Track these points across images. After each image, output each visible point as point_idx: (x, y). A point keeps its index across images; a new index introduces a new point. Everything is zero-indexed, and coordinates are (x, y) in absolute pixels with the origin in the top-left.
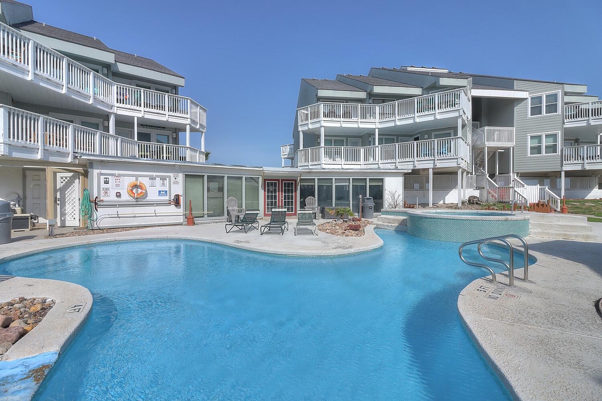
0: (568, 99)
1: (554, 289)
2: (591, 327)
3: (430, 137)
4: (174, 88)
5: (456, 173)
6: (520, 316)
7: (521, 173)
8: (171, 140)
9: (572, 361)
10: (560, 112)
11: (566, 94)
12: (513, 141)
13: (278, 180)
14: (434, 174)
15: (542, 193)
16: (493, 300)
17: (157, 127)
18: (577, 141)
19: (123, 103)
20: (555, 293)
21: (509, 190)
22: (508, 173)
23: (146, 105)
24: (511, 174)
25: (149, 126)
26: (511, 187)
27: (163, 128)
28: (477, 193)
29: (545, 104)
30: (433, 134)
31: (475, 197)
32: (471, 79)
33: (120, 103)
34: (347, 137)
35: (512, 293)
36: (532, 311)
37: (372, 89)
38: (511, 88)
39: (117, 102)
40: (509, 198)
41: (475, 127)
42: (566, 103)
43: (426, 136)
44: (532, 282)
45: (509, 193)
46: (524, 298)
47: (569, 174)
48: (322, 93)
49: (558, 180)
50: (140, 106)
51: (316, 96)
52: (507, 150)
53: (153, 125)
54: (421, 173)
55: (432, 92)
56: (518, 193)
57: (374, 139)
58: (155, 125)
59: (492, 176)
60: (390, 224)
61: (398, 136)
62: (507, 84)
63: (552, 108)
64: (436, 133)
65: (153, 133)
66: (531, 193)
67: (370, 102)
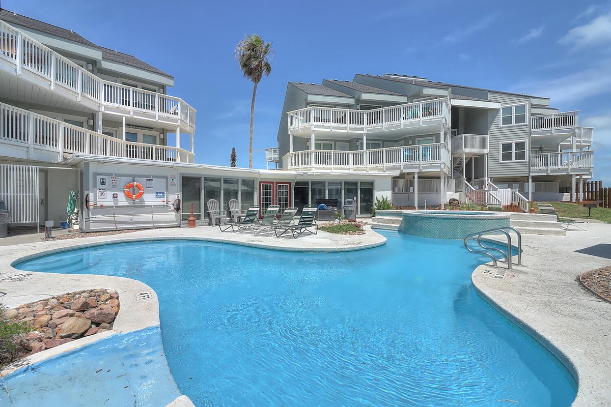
0: (534, 111)
1: (543, 271)
2: (577, 294)
3: (414, 143)
4: (163, 87)
5: (439, 178)
6: (523, 289)
7: (494, 178)
8: (158, 141)
9: (570, 314)
10: (528, 122)
11: (533, 106)
12: (487, 148)
13: (273, 183)
14: (419, 177)
15: (513, 195)
16: (500, 279)
17: (144, 127)
18: (541, 149)
19: (111, 102)
20: (544, 273)
21: (485, 193)
22: (483, 177)
23: (135, 105)
24: (486, 178)
25: (135, 126)
26: (486, 191)
27: (151, 128)
28: (456, 196)
29: (514, 115)
30: (417, 140)
31: (454, 200)
32: (450, 89)
33: (108, 101)
34: (335, 141)
35: (512, 274)
36: (532, 285)
37: (360, 96)
38: (485, 99)
39: (105, 100)
40: (485, 201)
41: (453, 135)
42: (533, 114)
43: (410, 142)
44: (525, 266)
45: (485, 196)
46: (522, 276)
47: (535, 179)
48: (311, 98)
49: (526, 184)
50: (129, 105)
51: (306, 100)
52: (482, 156)
53: (139, 125)
54: (406, 177)
55: (416, 100)
56: (493, 196)
57: (362, 144)
58: (142, 125)
59: (469, 180)
60: (385, 224)
61: (384, 141)
62: (481, 94)
63: (520, 119)
64: (419, 139)
65: (140, 133)
66: (503, 195)
67: (358, 108)
